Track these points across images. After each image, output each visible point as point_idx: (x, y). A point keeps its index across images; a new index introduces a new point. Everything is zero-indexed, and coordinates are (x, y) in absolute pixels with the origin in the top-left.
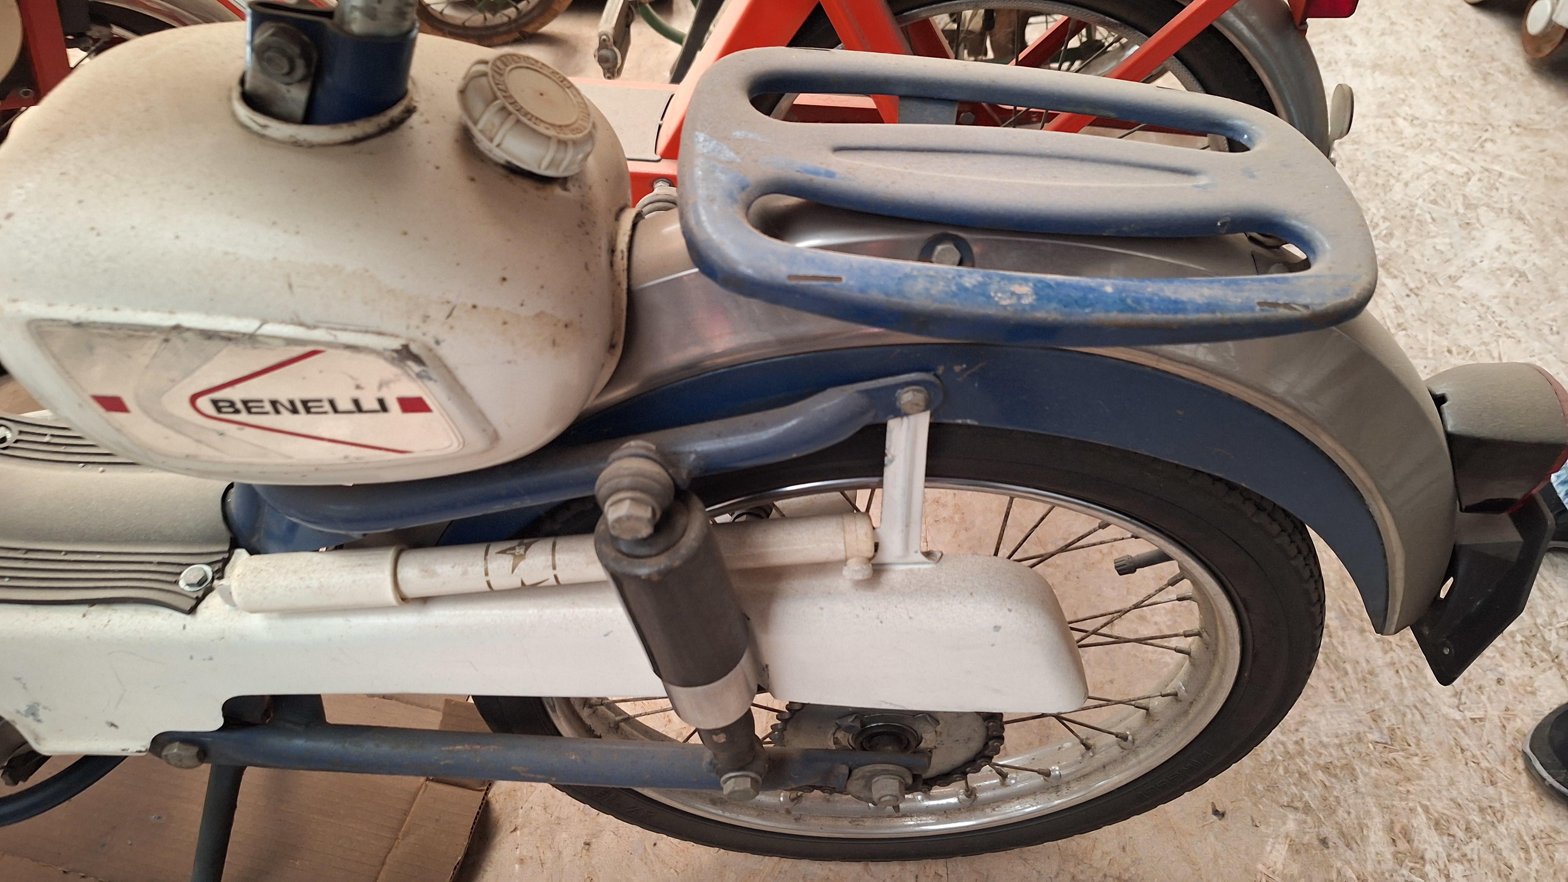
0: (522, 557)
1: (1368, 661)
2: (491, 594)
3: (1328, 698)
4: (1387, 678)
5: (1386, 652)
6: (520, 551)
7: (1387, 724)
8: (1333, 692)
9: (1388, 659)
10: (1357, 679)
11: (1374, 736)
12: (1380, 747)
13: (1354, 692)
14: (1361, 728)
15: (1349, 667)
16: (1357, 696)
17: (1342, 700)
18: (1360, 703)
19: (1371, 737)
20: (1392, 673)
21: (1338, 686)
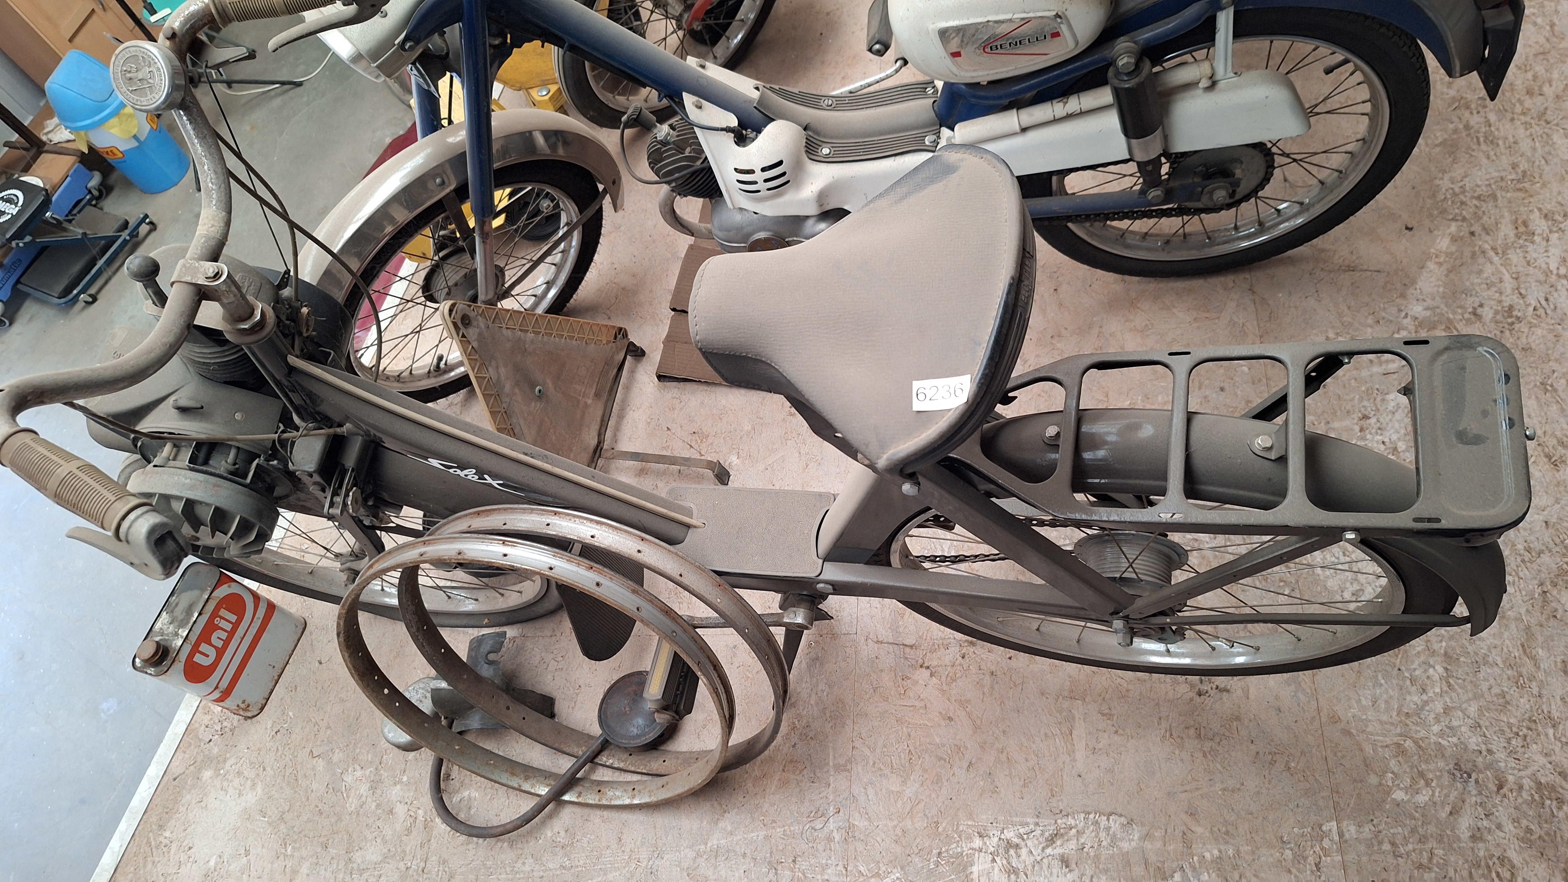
0: (1067, 102)
1: (1514, 137)
2: (1055, 121)
3: (1484, 161)
4: (1525, 145)
5: (1526, 129)
6: (1065, 100)
7: (1522, 169)
8: (1488, 158)
9: (1528, 133)
10: (1506, 148)
11: (1513, 176)
12: (1515, 182)
13: (1502, 154)
14: (1503, 174)
15: (1501, 142)
16: (1504, 157)
17: (1493, 161)
18: (1505, 161)
19: (1509, 177)
20: (1529, 140)
21: (1492, 153)
